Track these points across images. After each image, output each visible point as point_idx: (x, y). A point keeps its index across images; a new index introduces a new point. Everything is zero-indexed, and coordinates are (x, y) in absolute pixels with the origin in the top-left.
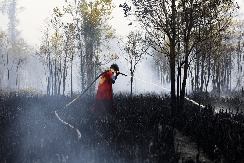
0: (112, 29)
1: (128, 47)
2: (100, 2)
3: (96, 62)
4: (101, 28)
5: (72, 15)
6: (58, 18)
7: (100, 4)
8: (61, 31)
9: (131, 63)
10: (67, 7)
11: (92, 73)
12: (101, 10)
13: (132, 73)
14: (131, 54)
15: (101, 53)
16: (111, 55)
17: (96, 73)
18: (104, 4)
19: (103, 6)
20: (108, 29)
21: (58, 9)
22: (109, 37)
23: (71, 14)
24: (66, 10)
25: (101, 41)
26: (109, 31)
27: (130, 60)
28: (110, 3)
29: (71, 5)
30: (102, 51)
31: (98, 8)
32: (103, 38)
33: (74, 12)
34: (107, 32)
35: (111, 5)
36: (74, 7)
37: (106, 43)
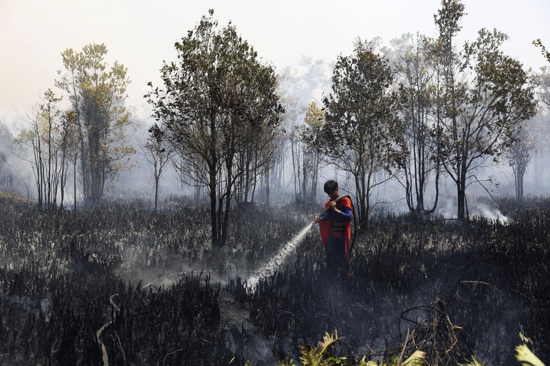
0: (125, 113)
1: (151, 143)
2: (109, 75)
3: (103, 157)
4: (111, 110)
5: (69, 92)
6: (52, 104)
7: (109, 77)
8: (57, 121)
9: (155, 166)
10: (61, 81)
11: (97, 173)
12: (111, 86)
13: (157, 179)
14: (155, 153)
15: (111, 144)
16: (125, 147)
17: (103, 172)
18: (115, 78)
19: (113, 80)
20: (120, 112)
21: (51, 92)
22: (122, 123)
23: (66, 91)
24: (60, 85)
25: (110, 128)
26: (123, 115)
27: (154, 162)
28: (123, 77)
29: (67, 78)
30: (112, 141)
31: (105, 82)
32: (112, 124)
33: (71, 88)
34: (120, 115)
35: (125, 80)
36: (71, 81)
37: (118, 131)
